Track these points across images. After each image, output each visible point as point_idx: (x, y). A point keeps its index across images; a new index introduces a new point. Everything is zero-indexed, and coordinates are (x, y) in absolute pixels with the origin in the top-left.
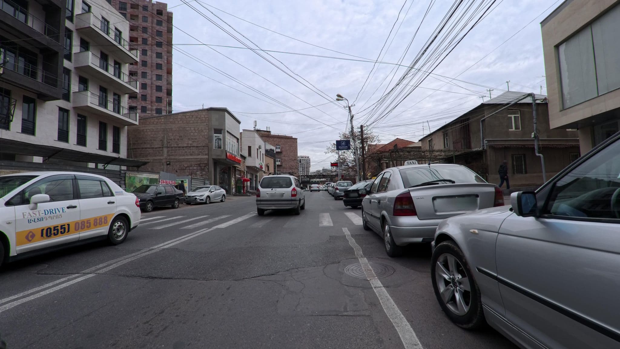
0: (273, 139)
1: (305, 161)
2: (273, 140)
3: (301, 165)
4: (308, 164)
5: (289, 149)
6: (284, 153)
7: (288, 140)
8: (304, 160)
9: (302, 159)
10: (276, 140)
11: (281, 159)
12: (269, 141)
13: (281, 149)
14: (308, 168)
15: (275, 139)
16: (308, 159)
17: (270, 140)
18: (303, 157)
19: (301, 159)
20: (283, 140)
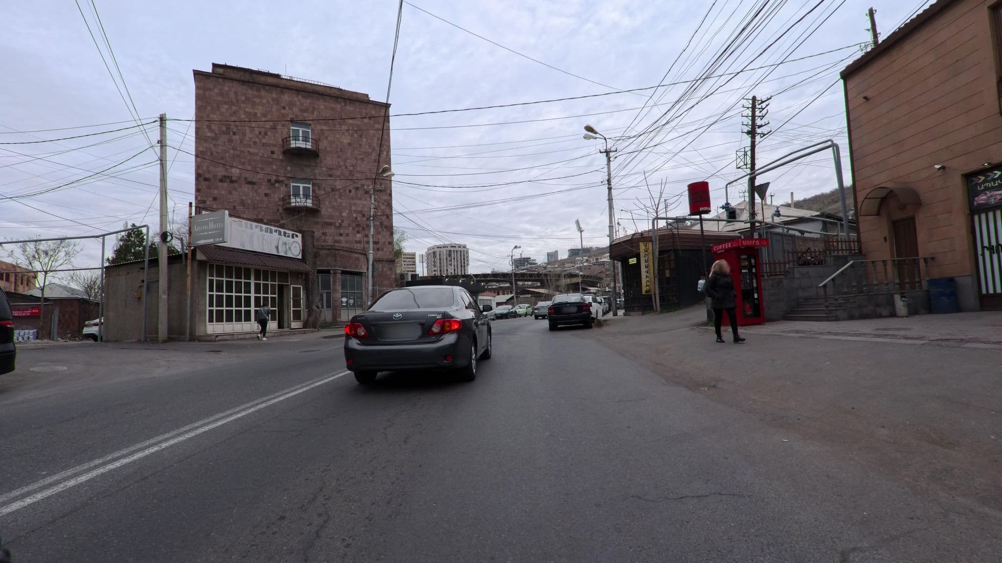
0: (274, 96)
1: (459, 253)
2: (277, 101)
3: (451, 261)
4: (464, 259)
5: (350, 144)
6: (328, 160)
7: (350, 108)
8: (457, 251)
9: (454, 251)
10: (291, 104)
11: (313, 185)
12: (257, 100)
13: (316, 142)
14: (464, 266)
15: (286, 97)
16: (465, 249)
17: (260, 97)
18: (455, 247)
19: (450, 251)
20: (321, 105)
